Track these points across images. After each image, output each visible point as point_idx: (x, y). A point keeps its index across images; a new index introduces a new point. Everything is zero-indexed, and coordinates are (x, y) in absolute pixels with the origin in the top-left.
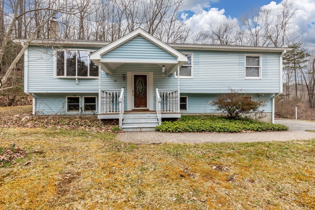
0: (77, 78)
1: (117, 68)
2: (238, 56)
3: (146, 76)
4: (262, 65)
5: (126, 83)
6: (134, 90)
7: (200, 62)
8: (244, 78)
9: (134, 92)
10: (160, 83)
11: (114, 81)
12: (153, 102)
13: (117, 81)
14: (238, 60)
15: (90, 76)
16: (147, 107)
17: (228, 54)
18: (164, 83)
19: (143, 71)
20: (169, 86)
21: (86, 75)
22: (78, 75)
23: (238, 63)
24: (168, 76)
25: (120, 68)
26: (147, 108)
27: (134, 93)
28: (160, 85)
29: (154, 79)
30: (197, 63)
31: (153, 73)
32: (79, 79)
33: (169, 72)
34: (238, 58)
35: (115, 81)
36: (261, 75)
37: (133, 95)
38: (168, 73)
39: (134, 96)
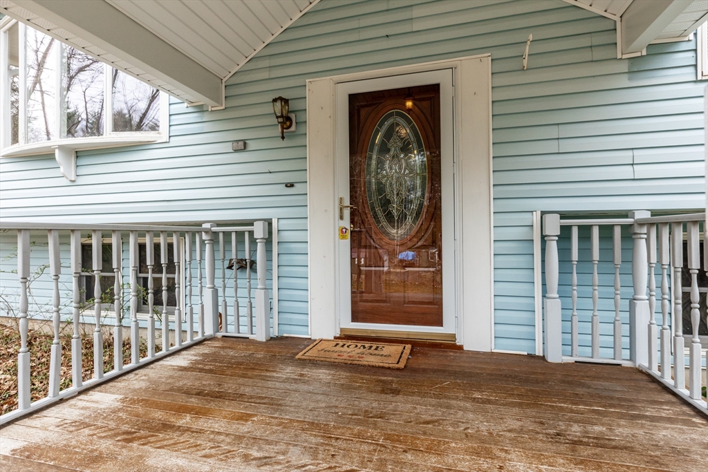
1: (252, 66)
3: (434, 89)
6: (347, 202)
9: (347, 213)
10: (553, 132)
11: (236, 151)
12: (492, 289)
13: (251, 145)
16: (440, 323)
19: (412, 61)
20: (640, 156)
24: (624, 67)
25: (266, 63)
26: (447, 329)
27: (346, 223)
28: (552, 147)
29: (501, 109)
31: (486, 58)
33: (635, 28)
35: (240, 147)
37: (343, 231)
38: (629, 41)
39: (347, 242)
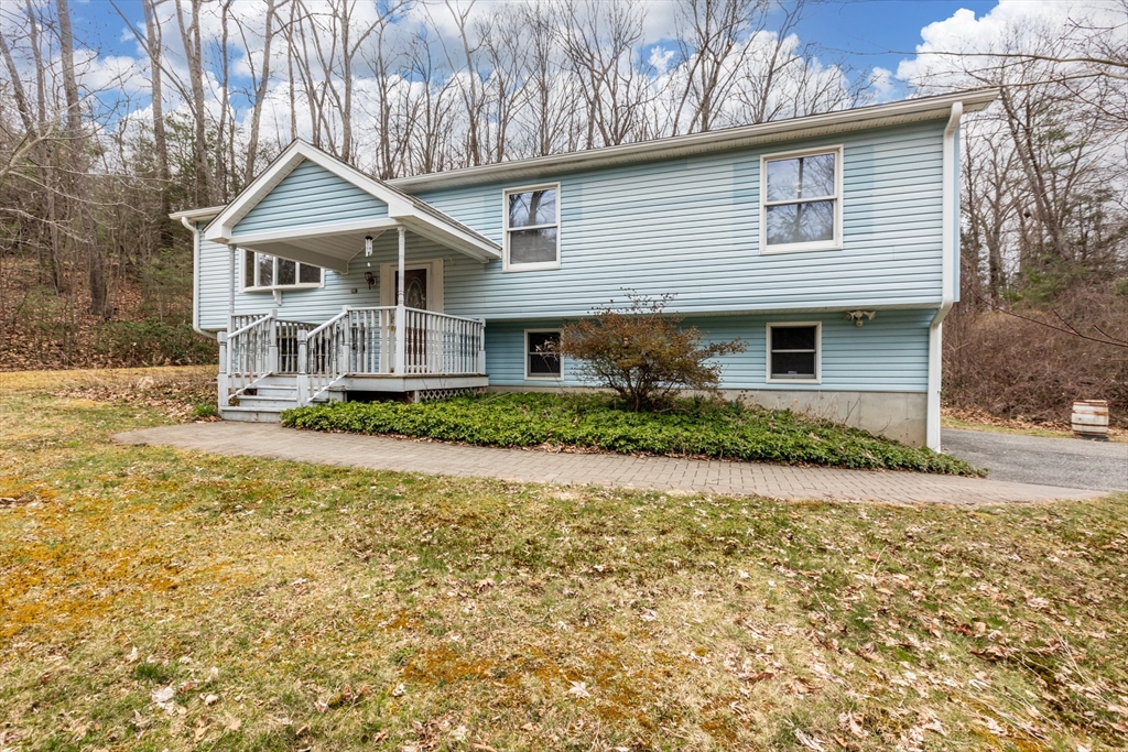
0: (276, 290)
1: (359, 256)
2: (731, 168)
3: (423, 272)
4: (842, 188)
5: (376, 295)
7: (583, 210)
8: (755, 252)
10: (461, 289)
11: (352, 293)
13: (359, 291)
14: (732, 181)
15: (301, 281)
17: (689, 167)
18: (473, 289)
19: (417, 259)
21: (292, 281)
22: (280, 282)
23: (731, 194)
29: (447, 280)
30: (571, 215)
31: (442, 260)
32: (283, 292)
34: (732, 174)
35: (355, 291)
36: (841, 231)
